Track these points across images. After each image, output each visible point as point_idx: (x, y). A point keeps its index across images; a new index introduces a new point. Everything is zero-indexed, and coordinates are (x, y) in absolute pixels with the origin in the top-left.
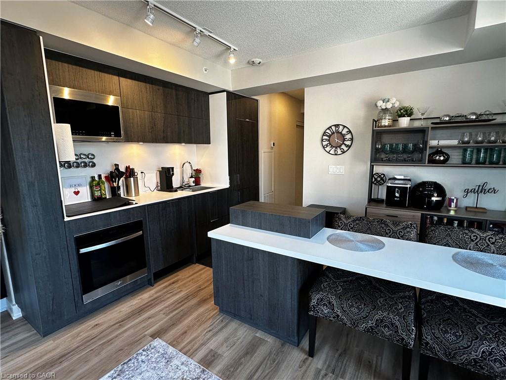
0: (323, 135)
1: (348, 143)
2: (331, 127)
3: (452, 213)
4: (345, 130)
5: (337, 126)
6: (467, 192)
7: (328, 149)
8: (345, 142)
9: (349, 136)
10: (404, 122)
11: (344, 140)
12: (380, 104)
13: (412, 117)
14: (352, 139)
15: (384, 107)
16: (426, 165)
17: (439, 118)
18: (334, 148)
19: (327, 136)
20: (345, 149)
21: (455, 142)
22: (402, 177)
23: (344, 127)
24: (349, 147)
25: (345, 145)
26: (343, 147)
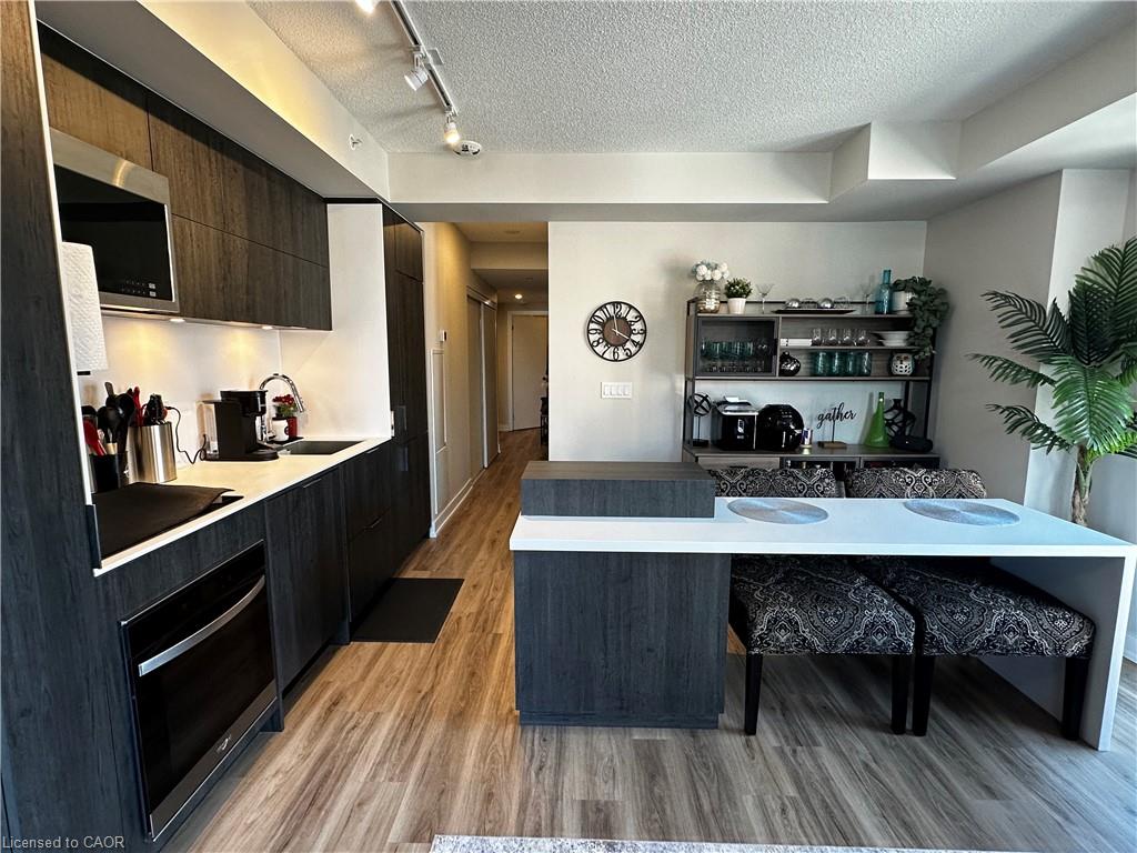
0: (591, 321)
1: (638, 338)
2: (605, 306)
3: (806, 452)
4: (632, 314)
5: (616, 304)
6: (821, 418)
7: (600, 349)
8: (633, 337)
9: (638, 326)
10: (739, 306)
11: (631, 332)
12: (704, 271)
13: (751, 298)
14: (644, 332)
15: (708, 278)
16: (777, 378)
17: (784, 303)
18: (612, 348)
19: (598, 323)
20: (633, 349)
21: (807, 343)
22: (736, 400)
23: (631, 307)
24: (640, 345)
25: (633, 341)
26: (629, 345)
